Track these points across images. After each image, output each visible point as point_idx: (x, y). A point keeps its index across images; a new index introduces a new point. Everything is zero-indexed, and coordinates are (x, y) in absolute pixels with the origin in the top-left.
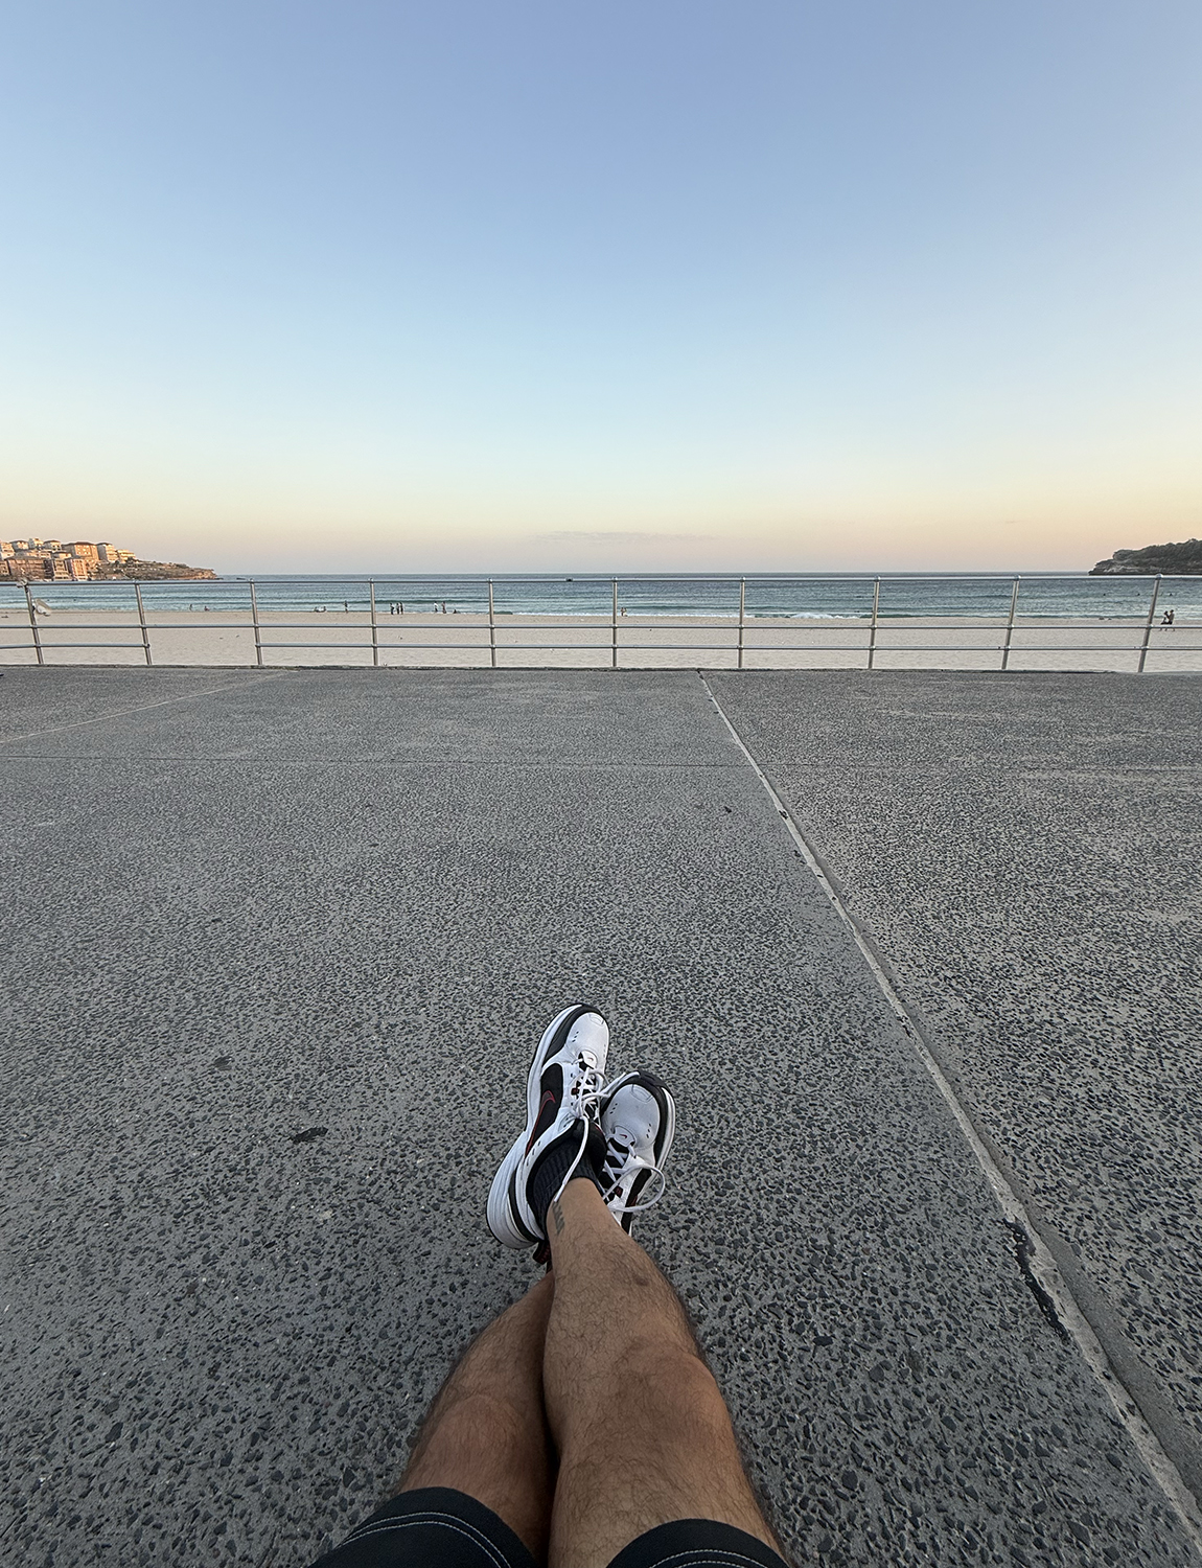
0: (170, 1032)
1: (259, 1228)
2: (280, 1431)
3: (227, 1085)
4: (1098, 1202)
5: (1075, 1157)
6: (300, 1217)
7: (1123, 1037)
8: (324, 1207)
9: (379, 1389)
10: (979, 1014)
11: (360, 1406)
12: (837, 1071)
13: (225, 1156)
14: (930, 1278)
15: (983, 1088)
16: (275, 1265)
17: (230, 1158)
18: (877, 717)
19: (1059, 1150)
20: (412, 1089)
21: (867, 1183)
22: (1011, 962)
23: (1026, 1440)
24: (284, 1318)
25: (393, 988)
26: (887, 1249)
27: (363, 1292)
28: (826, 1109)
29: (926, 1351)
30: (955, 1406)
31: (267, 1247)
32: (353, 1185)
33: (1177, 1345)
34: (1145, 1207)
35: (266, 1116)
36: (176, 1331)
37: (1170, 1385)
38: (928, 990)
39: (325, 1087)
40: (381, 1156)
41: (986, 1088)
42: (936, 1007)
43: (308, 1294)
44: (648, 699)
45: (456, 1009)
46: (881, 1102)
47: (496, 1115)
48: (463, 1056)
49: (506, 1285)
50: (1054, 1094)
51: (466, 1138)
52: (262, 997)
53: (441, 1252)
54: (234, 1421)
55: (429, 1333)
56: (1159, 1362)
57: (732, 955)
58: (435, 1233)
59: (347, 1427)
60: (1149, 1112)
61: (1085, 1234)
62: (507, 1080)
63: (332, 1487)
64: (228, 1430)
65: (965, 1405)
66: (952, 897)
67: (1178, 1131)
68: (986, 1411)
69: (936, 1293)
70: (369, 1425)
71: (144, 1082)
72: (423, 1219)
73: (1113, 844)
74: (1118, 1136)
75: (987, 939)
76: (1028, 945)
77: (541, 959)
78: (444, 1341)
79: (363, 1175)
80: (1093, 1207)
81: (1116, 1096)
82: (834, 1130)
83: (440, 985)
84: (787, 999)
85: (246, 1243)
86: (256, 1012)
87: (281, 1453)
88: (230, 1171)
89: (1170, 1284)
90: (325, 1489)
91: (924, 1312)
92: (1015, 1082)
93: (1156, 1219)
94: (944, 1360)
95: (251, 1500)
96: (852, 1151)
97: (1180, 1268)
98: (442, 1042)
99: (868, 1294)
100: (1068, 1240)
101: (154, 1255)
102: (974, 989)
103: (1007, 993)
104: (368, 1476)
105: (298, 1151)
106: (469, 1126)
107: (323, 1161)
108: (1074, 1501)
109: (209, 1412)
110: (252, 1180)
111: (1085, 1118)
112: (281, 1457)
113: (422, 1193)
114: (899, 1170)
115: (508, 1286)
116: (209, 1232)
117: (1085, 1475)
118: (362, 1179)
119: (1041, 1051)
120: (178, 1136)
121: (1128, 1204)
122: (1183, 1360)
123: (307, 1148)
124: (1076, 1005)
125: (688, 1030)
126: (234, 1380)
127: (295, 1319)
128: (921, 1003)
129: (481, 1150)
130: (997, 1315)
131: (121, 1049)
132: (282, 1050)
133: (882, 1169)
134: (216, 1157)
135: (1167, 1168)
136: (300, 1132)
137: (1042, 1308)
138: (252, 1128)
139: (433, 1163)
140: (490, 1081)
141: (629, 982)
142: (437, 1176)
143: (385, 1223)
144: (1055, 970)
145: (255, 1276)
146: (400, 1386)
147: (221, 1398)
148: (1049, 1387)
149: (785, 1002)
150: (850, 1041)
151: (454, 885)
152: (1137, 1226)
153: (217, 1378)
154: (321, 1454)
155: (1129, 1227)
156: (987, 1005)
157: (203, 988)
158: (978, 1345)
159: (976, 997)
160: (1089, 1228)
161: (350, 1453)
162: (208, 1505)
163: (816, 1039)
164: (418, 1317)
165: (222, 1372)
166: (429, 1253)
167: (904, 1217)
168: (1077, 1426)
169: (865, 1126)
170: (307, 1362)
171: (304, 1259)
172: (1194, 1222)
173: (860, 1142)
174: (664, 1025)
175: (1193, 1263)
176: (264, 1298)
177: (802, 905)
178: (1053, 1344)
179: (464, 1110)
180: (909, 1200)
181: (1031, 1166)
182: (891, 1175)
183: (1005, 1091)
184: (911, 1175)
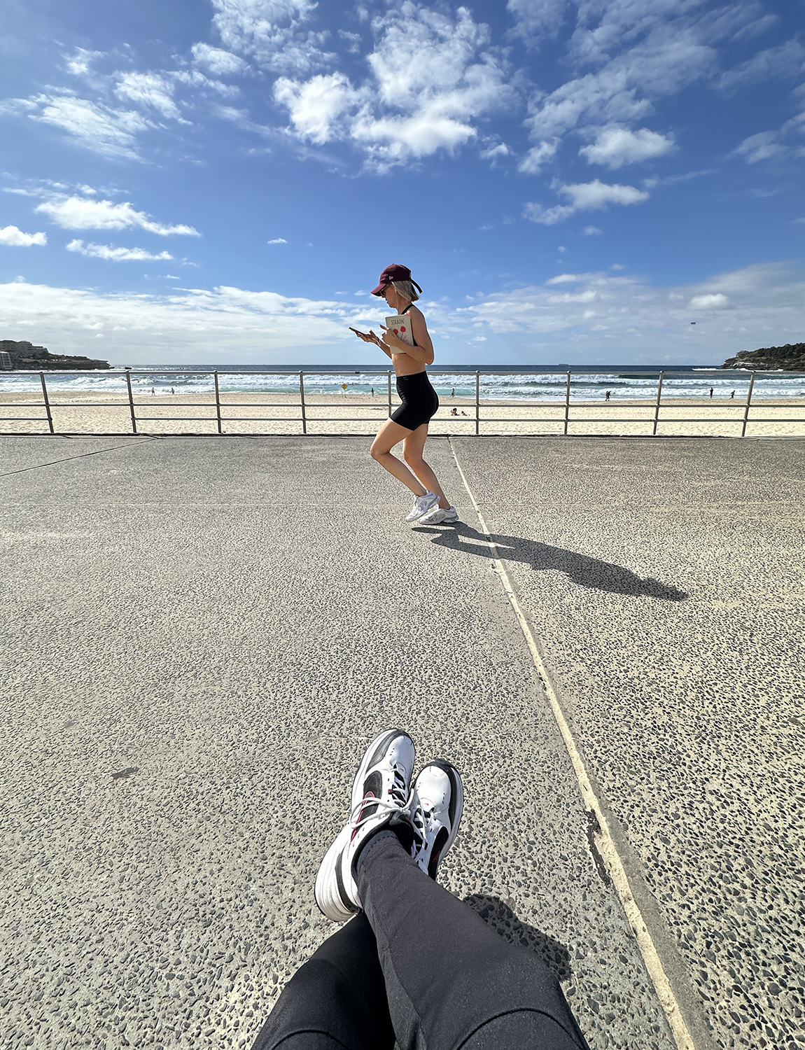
1: (82, 839)
2: (79, 975)
3: (71, 740)
4: (646, 795)
5: (637, 767)
6: (112, 830)
7: (682, 686)
8: (130, 822)
9: (152, 943)
10: (593, 673)
11: (137, 955)
12: (494, 715)
13: (64, 790)
14: (530, 849)
15: (586, 723)
16: (90, 863)
17: (68, 791)
18: (564, 469)
19: (627, 761)
20: (203, 738)
21: (500, 789)
23: (571, 949)
24: (91, 900)
26: (506, 833)
27: (149, 879)
28: (482, 741)
29: (519, 897)
30: (531, 932)
31: (86, 851)
32: (152, 807)
34: (675, 797)
35: (96, 761)
36: (14, 912)
37: (667, 910)
38: (563, 659)
39: (141, 739)
40: (175, 785)
41: (589, 723)
42: (566, 670)
43: (110, 882)
46: (519, 735)
47: (259, 754)
48: (242, 714)
50: (631, 725)
51: (235, 770)
53: (206, 849)
54: (47, 970)
55: (191, 904)
56: (663, 896)
57: (438, 638)
58: (204, 836)
59: (126, 970)
60: (689, 735)
61: (633, 817)
62: (270, 729)
63: (110, 1010)
64: (42, 976)
65: (537, 930)
68: (550, 933)
69: (532, 860)
70: (142, 968)
72: (198, 827)
74: (666, 752)
75: (608, 623)
76: (633, 626)
77: (306, 645)
78: (200, 908)
79: (160, 798)
80: (642, 799)
81: (671, 725)
82: (485, 755)
84: (469, 667)
85: (71, 850)
87: (78, 989)
88: (67, 800)
89: (680, 845)
90: (105, 1011)
91: (522, 872)
92: (608, 718)
93: (679, 806)
94: (530, 903)
95: (54, 1022)
96: (494, 769)
97: (688, 835)
98: (228, 705)
99: (488, 862)
100: (621, 821)
102: (594, 657)
103: (613, 659)
104: (137, 1003)
105: (117, 784)
106: (239, 762)
107: (134, 790)
108: (594, 986)
109: (31, 965)
110: (81, 805)
111: (648, 741)
112: (77, 992)
113: (200, 809)
114: (522, 780)
115: (250, 869)
116: (46, 843)
117: (604, 969)
118: (159, 801)
119: (628, 697)
120: (32, 777)
121: (664, 796)
122: (679, 893)
123: (122, 782)
124: (656, 666)
125: (399, 691)
126: (51, 943)
127: (99, 899)
128: (557, 668)
129: (245, 778)
130: (568, 872)
133: (512, 780)
134: (58, 791)
135: (693, 771)
136: (120, 771)
137: (597, 865)
138: (86, 770)
139: (211, 789)
140: (258, 731)
141: (365, 658)
142: (212, 797)
143: (170, 831)
145: (75, 871)
146: (167, 940)
147: (40, 956)
148: (591, 915)
149: (467, 669)
150: (506, 695)
152: (667, 810)
153: (39, 943)
154: (105, 988)
155: (662, 811)
156: (600, 667)
158: (552, 892)
160: (637, 812)
161: (126, 986)
162: (23, 1026)
163: (483, 694)
164: (185, 893)
165: (43, 939)
166: (199, 850)
167: (520, 811)
168: (605, 939)
169: (505, 751)
170: (104, 928)
171: (111, 858)
172: (703, 805)
173: (500, 762)
174: (383, 688)
175: (696, 831)
176: (80, 886)
177: (490, 602)
178: (599, 888)
179: (237, 752)
180: (525, 799)
181: (609, 774)
182: (517, 783)
183: (600, 724)
184: (530, 783)
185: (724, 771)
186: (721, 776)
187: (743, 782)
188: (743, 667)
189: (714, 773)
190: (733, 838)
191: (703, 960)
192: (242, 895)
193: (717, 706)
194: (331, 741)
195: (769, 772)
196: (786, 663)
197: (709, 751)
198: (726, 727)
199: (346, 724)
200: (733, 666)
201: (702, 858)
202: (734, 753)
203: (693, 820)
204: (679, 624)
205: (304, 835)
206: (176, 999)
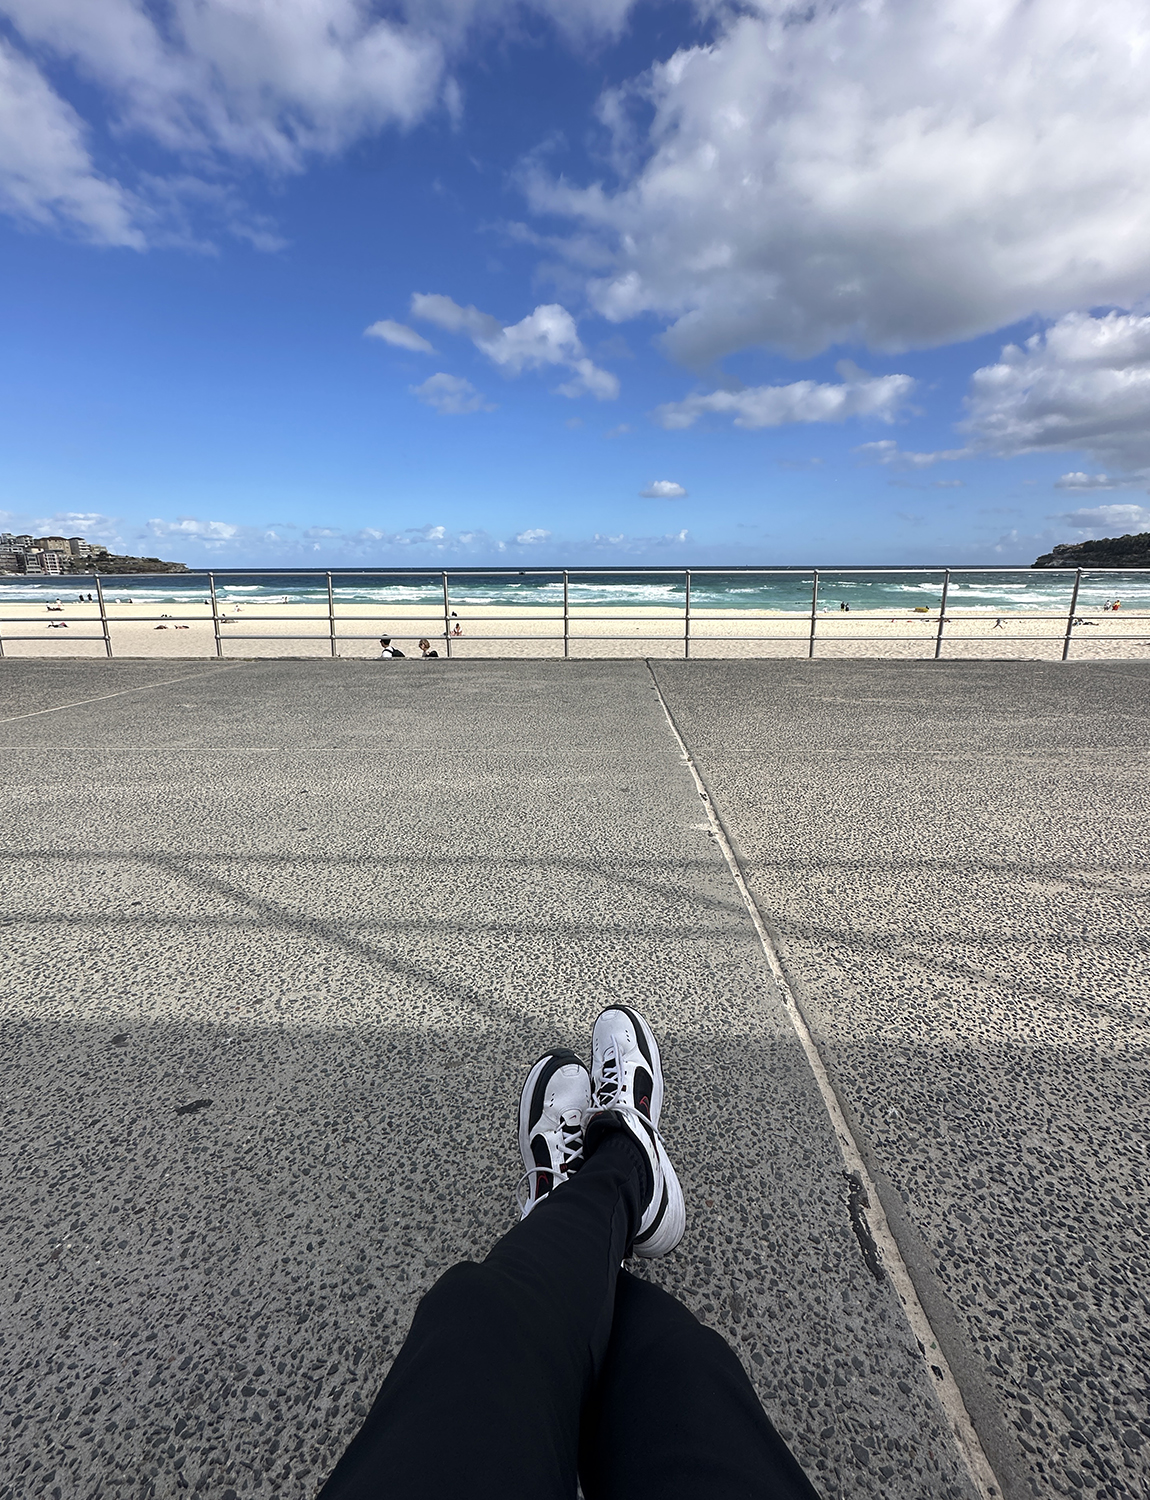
0: (73, 1012)
1: (131, 1196)
2: (121, 1385)
3: (121, 1061)
4: (934, 1153)
5: (920, 1112)
6: (173, 1183)
7: (984, 1000)
8: (198, 1175)
9: (223, 1343)
10: (855, 981)
11: (202, 1360)
12: (711, 1037)
13: (108, 1128)
14: (765, 1226)
15: (845, 1050)
16: (141, 1230)
17: (113, 1131)
18: (810, 703)
19: (906, 1104)
20: (302, 1062)
21: (721, 1140)
22: (893, 933)
23: (827, 1371)
24: (142, 1280)
25: (299, 966)
26: (730, 1201)
27: (222, 1253)
28: (695, 1073)
29: (749, 1293)
30: (767, 1343)
31: (136, 1213)
32: (229, 1153)
33: (981, 1281)
34: (976, 1157)
35: (154, 1090)
36: (35, 1295)
37: (969, 1318)
38: (811, 960)
39: (217, 1061)
40: (261, 1125)
41: (849, 1050)
42: (815, 975)
43: (168, 1257)
44: (594, 687)
45: (357, 985)
46: (748, 1066)
47: (380, 1085)
48: (356, 1029)
49: (362, 1244)
50: (911, 1054)
51: (346, 1106)
52: (169, 977)
53: (303, 1213)
54: (77, 1377)
55: (279, 1290)
56: (962, 1297)
57: (631, 930)
58: (302, 1197)
59: (186, 1379)
60: (995, 1069)
61: (916, 1183)
62: (396, 1051)
63: (163, 1436)
64: (70, 1385)
65: (776, 1342)
66: (849, 873)
67: (1020, 1086)
68: (795, 1346)
69: (767, 1241)
70: (208, 1378)
71: (41, 1059)
72: (292, 1183)
73: (1008, 821)
74: (963, 1092)
75: (874, 912)
76: (912, 917)
77: (447, 937)
78: (293, 1297)
79: (240, 1143)
80: (928, 1158)
81: (969, 1055)
82: (699, 1092)
83: (344, 962)
84: (676, 970)
85: (116, 1210)
86: (161, 991)
87: (119, 1405)
88: (111, 1142)
89: (985, 1225)
90: (156, 1438)
91: (753, 1258)
92: (877, 1043)
93: (983, 1167)
94: (764, 1301)
95: (84, 1449)
96: (712, 1111)
97: (998, 1211)
98: (338, 1017)
99: (704, 1242)
100: (899, 1188)
101: (24, 1225)
102: (855, 958)
103: (884, 961)
104: (200, 1427)
105: (182, 1122)
106: (351, 1095)
107: (204, 1131)
108: (862, 1426)
109: (55, 1368)
110: (132, 1150)
111: (936, 1077)
112: (118, 1410)
113: (295, 1159)
114: (753, 1128)
115: (364, 1244)
116: (82, 1200)
117: (876, 1401)
118: (239, 1147)
119: (906, 1014)
120: (65, 1110)
121: (960, 1155)
122: (985, 1295)
123: (189, 1119)
124: (944, 971)
125: (577, 1001)
126: (84, 1338)
127: (153, 1280)
128: (802, 972)
129: (359, 1118)
130: (821, 1259)
131: (22, 1029)
132: (180, 1027)
133: (738, 1128)
134: (100, 1130)
135: (1004, 1121)
136: (185, 1104)
137: (863, 1251)
138: (139, 1102)
139: (310, 1131)
140: (379, 1053)
141: (529, 956)
142: (312, 1142)
143: (254, 1188)
144: (933, 940)
145: (118, 1242)
146: (245, 1340)
147: (68, 1356)
148: (856, 1323)
149: (673, 973)
150: (730, 1009)
151: (374, 867)
152: (965, 1174)
153: (67, 1338)
154: (157, 1405)
155: (958, 1176)
156: (864, 973)
157: (113, 969)
158: (798, 1288)
159: (854, 965)
160: (921, 1177)
161: (185, 1403)
162: (40, 1455)
163: (697, 1008)
164: (272, 1275)
165: (74, 1332)
166: (292, 1215)
167: (752, 1170)
168: (876, 1356)
169: (729, 1087)
170: (157, 1320)
171: (171, 1224)
172: (1019, 1169)
173: (722, 1103)
174: (555, 997)
175: (1010, 1207)
176: (126, 1261)
177: (707, 882)
178: (867, 1284)
179: (348, 1080)
180: (757, 1155)
181: (878, 1121)
182: (746, 1133)
183: (866, 1052)
184: (764, 1132)
185: (1049, 1121)
186: (1045, 1129)
187: (1077, 1136)
188: (1073, 975)
189: (1034, 1124)
190: (1064, 1217)
191: (1025, 1392)
192: (351, 1281)
193: (1036, 1028)
194: (480, 1068)
195: (1116, 1123)
196: (1138, 970)
197: (1027, 1092)
198: (1050, 1058)
199: (503, 1046)
200: (1058, 973)
201: (1019, 1244)
202: (1063, 1096)
203: (1005, 1189)
204: (980, 915)
205: (441, 1198)
206: (255, 1424)
